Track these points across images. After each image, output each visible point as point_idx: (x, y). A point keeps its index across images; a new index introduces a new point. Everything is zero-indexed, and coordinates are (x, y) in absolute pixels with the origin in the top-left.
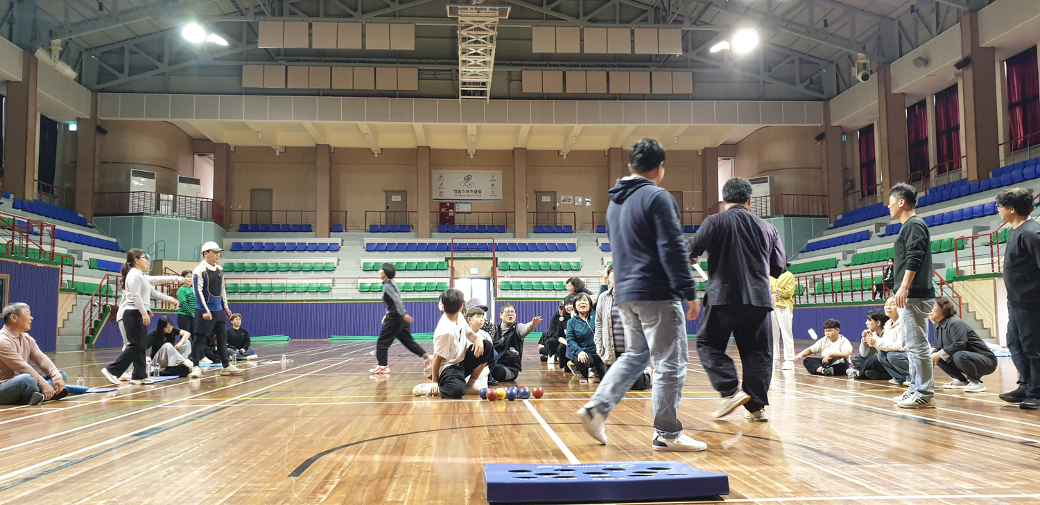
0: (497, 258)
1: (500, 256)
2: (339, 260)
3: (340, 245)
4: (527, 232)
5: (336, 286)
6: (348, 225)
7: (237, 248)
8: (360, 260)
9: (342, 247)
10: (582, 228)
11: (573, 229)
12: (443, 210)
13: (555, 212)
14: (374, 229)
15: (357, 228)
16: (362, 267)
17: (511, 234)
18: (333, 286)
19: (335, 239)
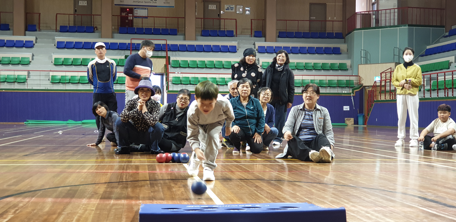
0: (169, 57)
1: (173, 55)
2: (33, 55)
3: (34, 42)
4: (196, 36)
5: (31, 78)
6: (41, 25)
8: (51, 56)
9: (36, 44)
10: (242, 33)
11: (235, 33)
12: (124, 14)
13: (220, 19)
14: (64, 29)
15: (48, 28)
16: (53, 62)
17: (182, 37)
18: (28, 77)
19: (30, 37)
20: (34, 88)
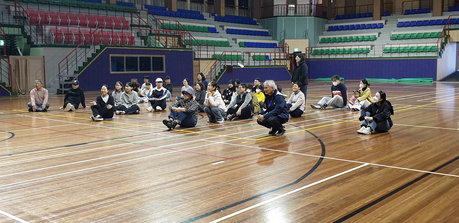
2: (380, 33)
3: (384, 24)
5: (373, 50)
7: (331, 29)
8: (391, 33)
14: (408, 13)
16: (391, 38)
20: (371, 57)
